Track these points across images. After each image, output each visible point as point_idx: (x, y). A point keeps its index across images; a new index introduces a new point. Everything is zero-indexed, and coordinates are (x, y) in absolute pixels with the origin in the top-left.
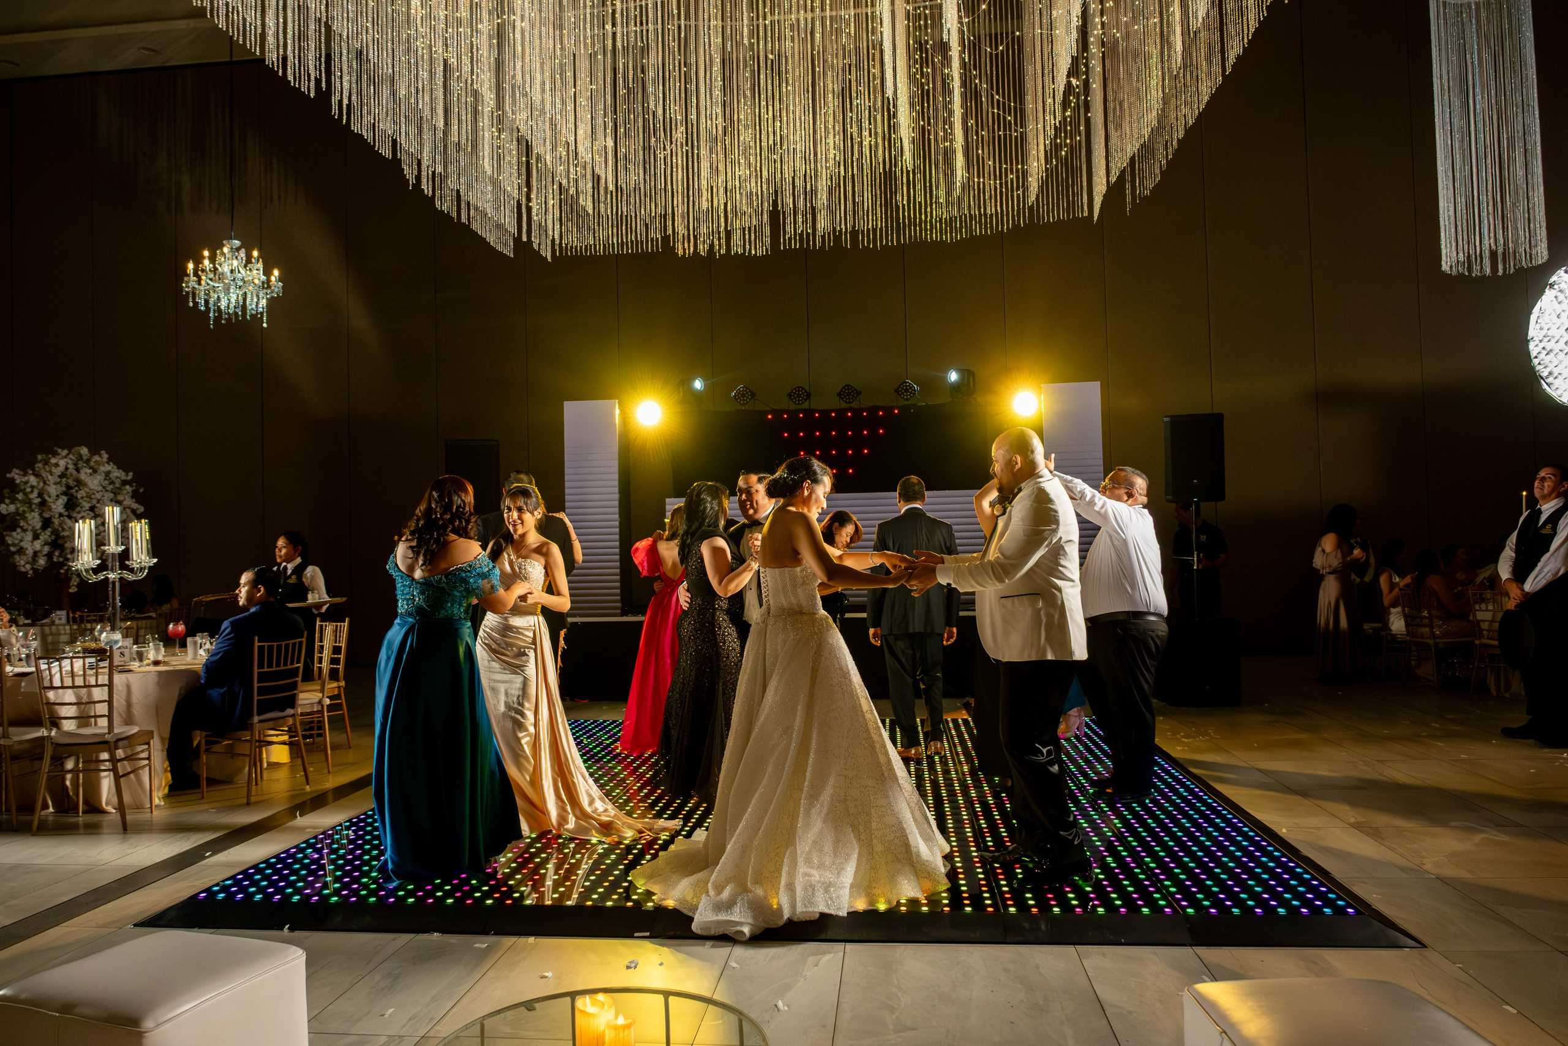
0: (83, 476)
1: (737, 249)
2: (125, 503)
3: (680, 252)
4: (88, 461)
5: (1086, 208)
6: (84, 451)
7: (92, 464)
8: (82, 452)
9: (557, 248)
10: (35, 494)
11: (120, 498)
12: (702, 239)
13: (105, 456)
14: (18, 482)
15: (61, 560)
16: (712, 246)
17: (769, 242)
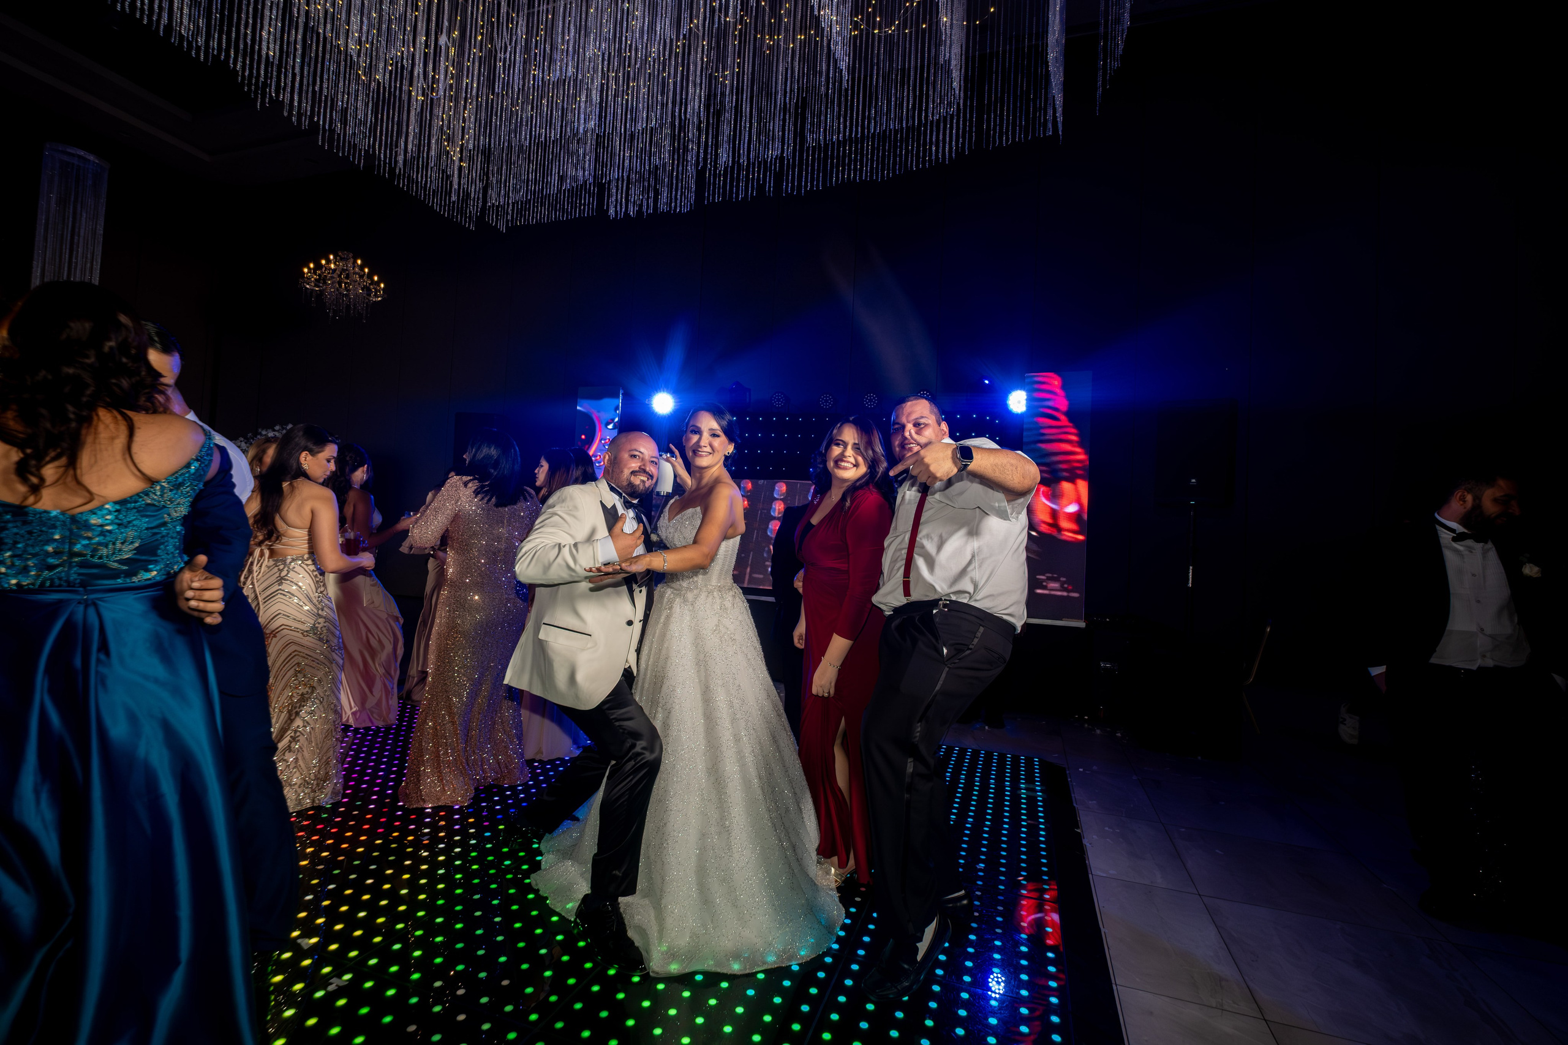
1: (663, 207)
3: (612, 216)
12: (633, 201)
16: (641, 206)
17: (693, 194)
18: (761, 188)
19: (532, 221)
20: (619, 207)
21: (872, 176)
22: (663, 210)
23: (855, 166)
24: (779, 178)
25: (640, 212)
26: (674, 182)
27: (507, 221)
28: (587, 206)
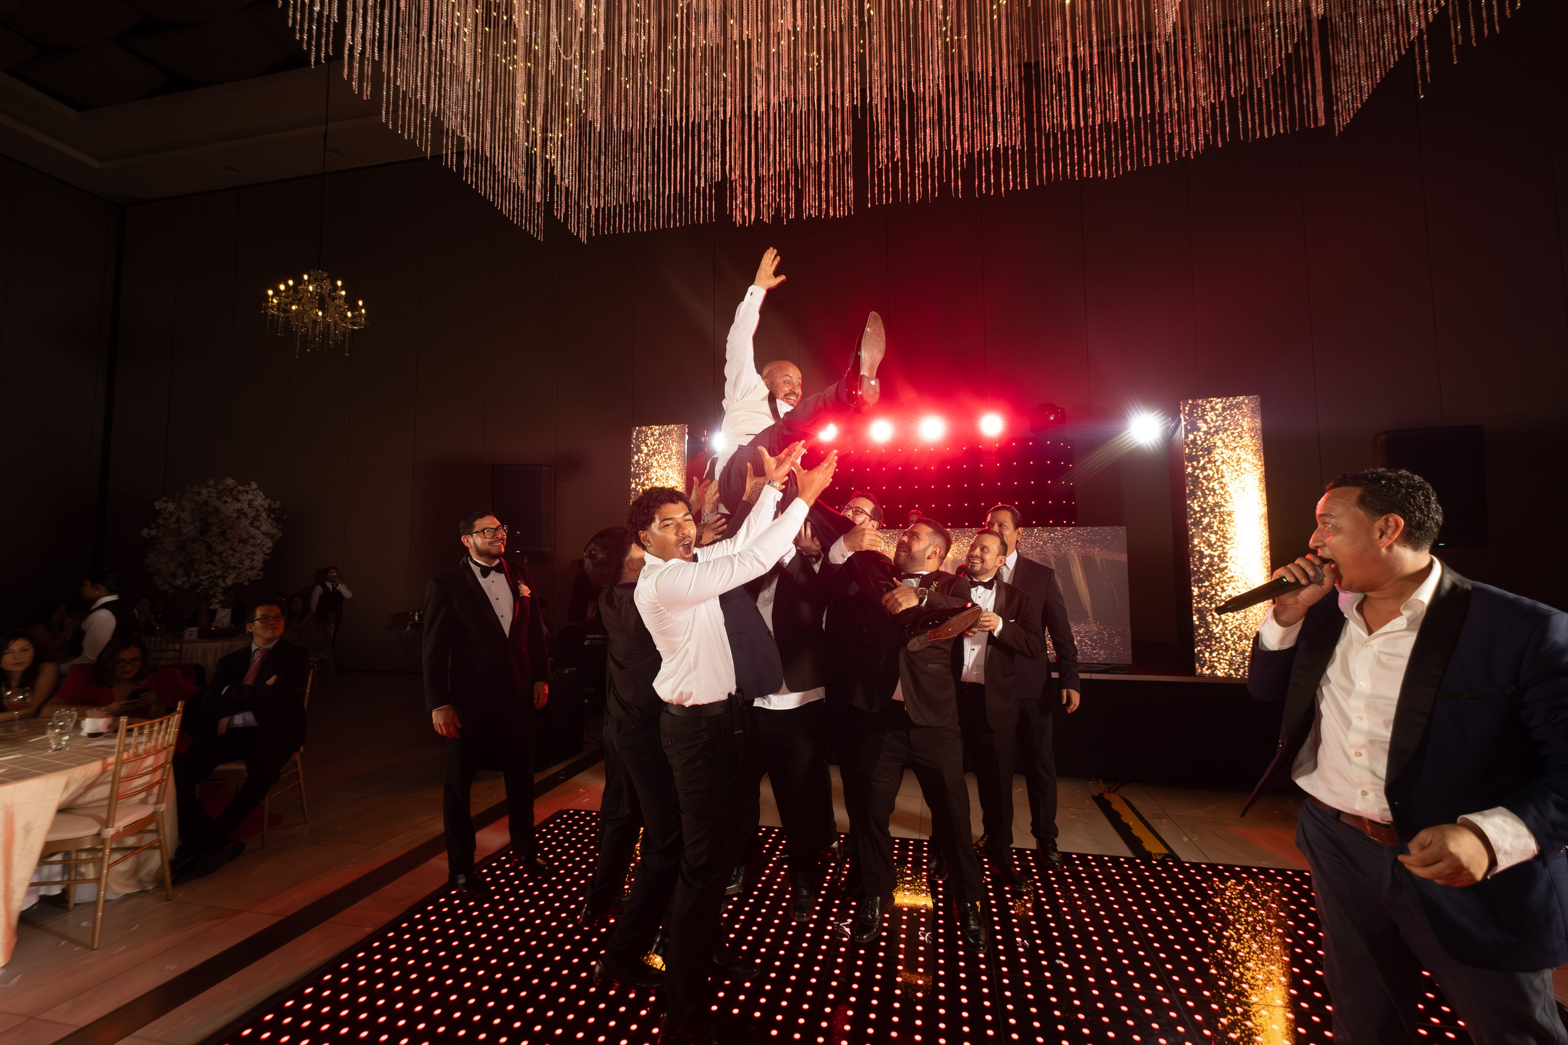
0: (218, 503)
1: (810, 208)
2: (261, 528)
3: (739, 219)
4: (232, 490)
5: (1321, 114)
6: (230, 481)
7: (234, 493)
8: (226, 482)
9: (593, 226)
10: (173, 520)
11: (257, 524)
12: (766, 203)
13: (254, 486)
14: (157, 508)
15: (197, 580)
16: (778, 210)
17: (852, 196)
18: (945, 188)
19: (626, 229)
20: (746, 213)
21: (1095, 172)
22: (810, 214)
23: (1072, 159)
24: (968, 175)
25: (777, 216)
26: (823, 179)
27: (589, 230)
28: (703, 211)
